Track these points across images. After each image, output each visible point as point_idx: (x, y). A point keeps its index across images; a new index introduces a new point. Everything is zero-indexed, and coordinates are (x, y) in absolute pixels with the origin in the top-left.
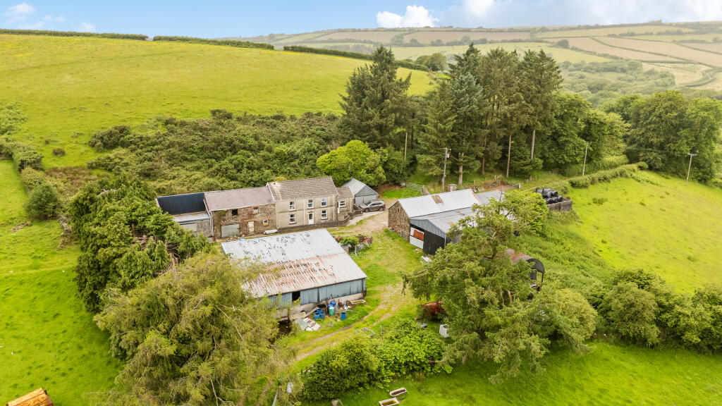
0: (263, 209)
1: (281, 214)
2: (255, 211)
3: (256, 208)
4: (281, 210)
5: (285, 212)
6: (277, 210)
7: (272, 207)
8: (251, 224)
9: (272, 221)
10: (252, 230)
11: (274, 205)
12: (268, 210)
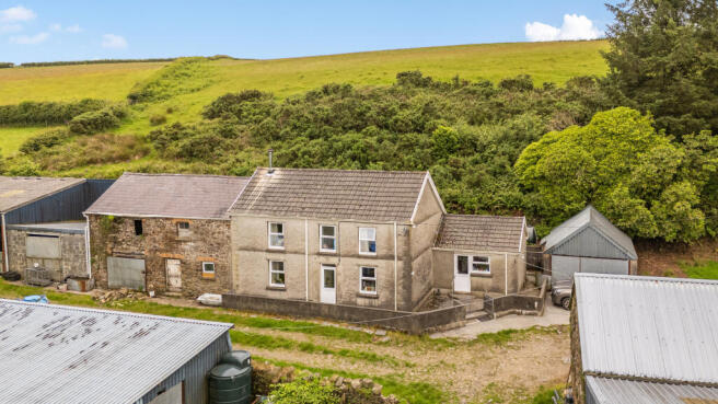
0: (202, 230)
1: (247, 253)
2: (184, 233)
3: (185, 225)
4: (245, 244)
5: (254, 250)
6: (236, 241)
7: (223, 228)
8: (173, 267)
9: (223, 267)
10: (176, 283)
11: (227, 223)
12: (212, 234)
